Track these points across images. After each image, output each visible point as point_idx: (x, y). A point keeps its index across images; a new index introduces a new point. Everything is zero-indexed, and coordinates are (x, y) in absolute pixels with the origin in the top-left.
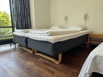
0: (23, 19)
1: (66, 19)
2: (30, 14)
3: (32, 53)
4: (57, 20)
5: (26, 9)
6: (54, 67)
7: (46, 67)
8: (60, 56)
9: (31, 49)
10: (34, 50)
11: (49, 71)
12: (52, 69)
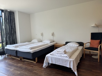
0: (11, 36)
1: (42, 35)
2: (15, 32)
3: (19, 59)
4: (36, 35)
5: (13, 29)
6: (33, 65)
7: (29, 65)
8: (36, 59)
9: (19, 57)
10: (21, 57)
11: (31, 66)
12: (32, 65)
